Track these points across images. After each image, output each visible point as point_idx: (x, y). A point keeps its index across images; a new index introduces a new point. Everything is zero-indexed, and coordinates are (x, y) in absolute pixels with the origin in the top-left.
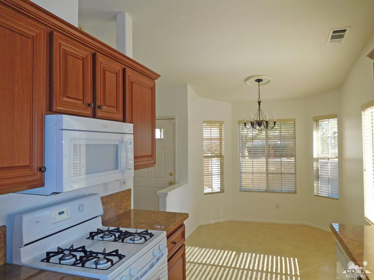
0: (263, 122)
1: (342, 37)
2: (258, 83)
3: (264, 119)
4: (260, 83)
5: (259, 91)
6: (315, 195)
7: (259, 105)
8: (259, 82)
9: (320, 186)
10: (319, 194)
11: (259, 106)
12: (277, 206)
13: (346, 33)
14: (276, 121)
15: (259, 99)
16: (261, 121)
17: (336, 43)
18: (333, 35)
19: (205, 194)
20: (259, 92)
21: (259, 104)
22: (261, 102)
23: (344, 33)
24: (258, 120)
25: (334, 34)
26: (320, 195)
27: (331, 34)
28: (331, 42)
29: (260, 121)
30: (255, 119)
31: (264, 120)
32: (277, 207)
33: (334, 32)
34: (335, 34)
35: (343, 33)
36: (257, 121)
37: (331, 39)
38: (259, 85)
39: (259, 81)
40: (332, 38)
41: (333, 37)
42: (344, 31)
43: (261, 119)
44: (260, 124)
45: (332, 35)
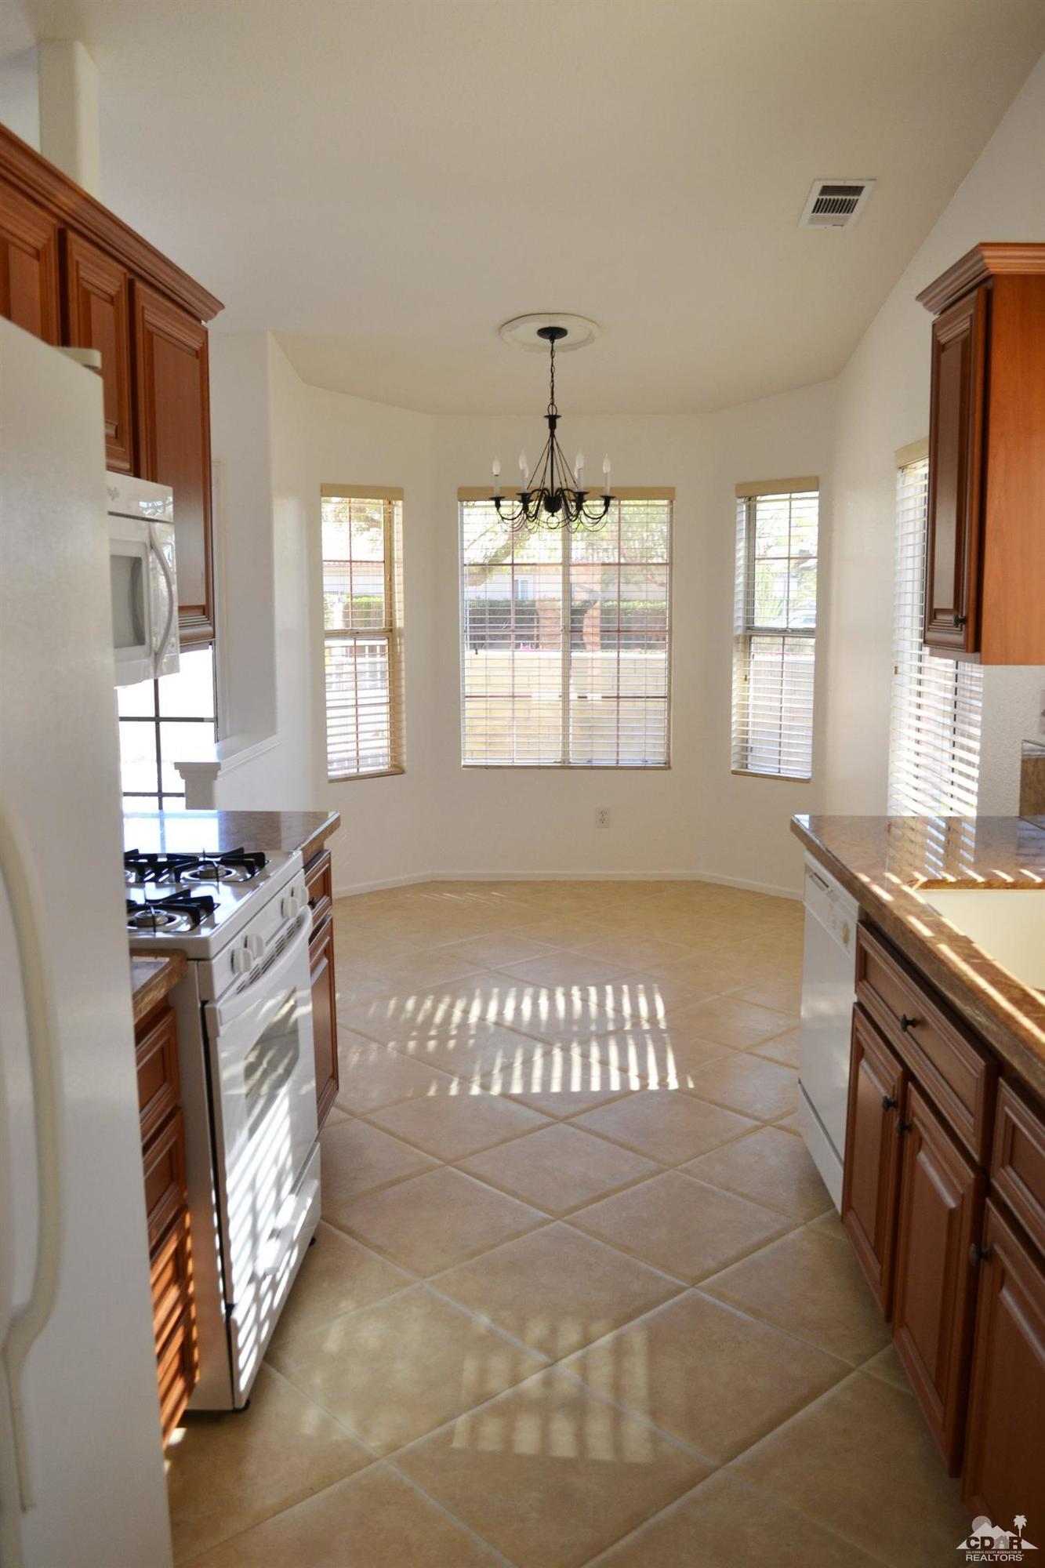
0: (564, 496)
1: (847, 207)
2: (549, 341)
3: (571, 485)
4: (556, 341)
5: (552, 376)
6: (734, 773)
7: (549, 431)
8: (552, 339)
9: (753, 731)
10: (747, 768)
11: (552, 435)
12: (603, 818)
13: (862, 199)
14: (611, 495)
15: (552, 404)
16: (557, 491)
17: (829, 227)
18: (821, 197)
19: (333, 781)
20: (550, 380)
21: (552, 426)
22: (559, 417)
23: (856, 198)
24: (545, 486)
25: (825, 197)
26: (749, 771)
27: (815, 196)
28: (812, 221)
29: (554, 492)
30: (537, 484)
31: (568, 490)
32: (601, 820)
33: (826, 190)
34: (828, 197)
35: (852, 198)
36: (543, 491)
37: (813, 212)
38: (552, 350)
39: (552, 333)
40: (817, 209)
41: (820, 207)
42: (857, 190)
43: (557, 485)
44: (553, 501)
45: (818, 200)
